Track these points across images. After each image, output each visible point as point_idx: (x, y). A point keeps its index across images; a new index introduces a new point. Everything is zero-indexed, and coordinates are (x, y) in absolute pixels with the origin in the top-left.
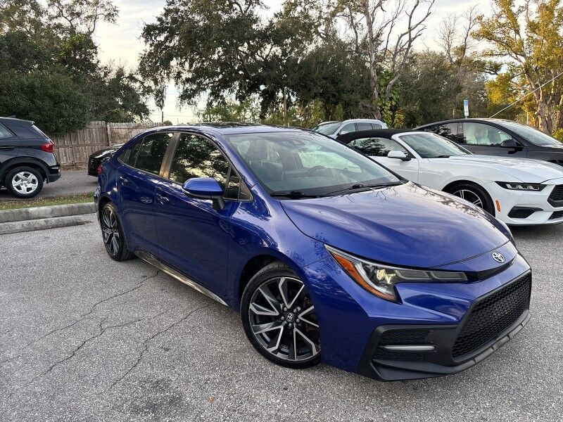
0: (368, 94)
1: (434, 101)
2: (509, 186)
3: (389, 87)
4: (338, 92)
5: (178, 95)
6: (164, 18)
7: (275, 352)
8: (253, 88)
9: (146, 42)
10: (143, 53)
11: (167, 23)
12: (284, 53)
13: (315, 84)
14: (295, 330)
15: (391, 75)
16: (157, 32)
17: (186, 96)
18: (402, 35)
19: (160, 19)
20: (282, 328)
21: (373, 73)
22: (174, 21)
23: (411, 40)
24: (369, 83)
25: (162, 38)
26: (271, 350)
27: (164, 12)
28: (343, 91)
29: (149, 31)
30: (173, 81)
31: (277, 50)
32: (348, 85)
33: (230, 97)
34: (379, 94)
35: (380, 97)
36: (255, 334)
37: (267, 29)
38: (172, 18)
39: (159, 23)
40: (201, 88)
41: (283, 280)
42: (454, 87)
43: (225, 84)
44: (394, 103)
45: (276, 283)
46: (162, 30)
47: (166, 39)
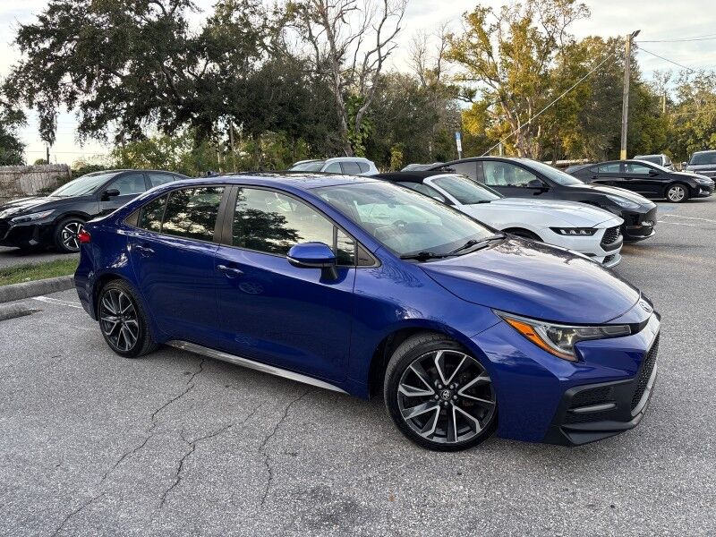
0: (335, 126)
1: (411, 132)
2: (563, 231)
3: (359, 116)
4: (298, 122)
5: (77, 125)
6: (48, 17)
7: (431, 436)
8: (182, 117)
9: (23, 49)
10: (19, 65)
11: (54, 24)
12: (224, 71)
13: (270, 111)
14: (455, 408)
15: (361, 101)
16: (38, 36)
17: (87, 128)
18: (369, 53)
19: (42, 19)
20: (438, 408)
21: (340, 100)
22: (64, 21)
23: (380, 60)
24: (335, 112)
25: (47, 44)
26: (425, 435)
27: (48, 8)
28: (305, 120)
29: (27, 35)
30: (64, 106)
31: (214, 67)
32: (311, 113)
34: (348, 125)
35: (349, 129)
36: (405, 419)
38: (60, 18)
39: (42, 24)
40: (110, 114)
41: (439, 354)
42: (430, 115)
43: (142, 111)
44: (366, 136)
45: (431, 359)
46: (46, 34)
47: (53, 45)
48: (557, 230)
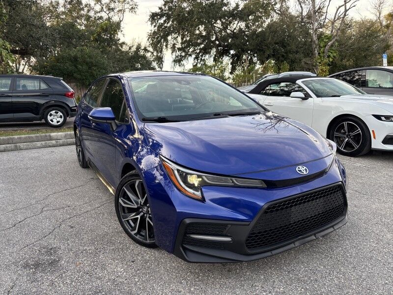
0: (309, 53)
1: (365, 57)
2: (383, 118)
3: (327, 47)
4: (285, 53)
5: (172, 60)
6: (163, 7)
7: (136, 234)
8: (225, 52)
9: (152, 24)
10: (150, 32)
11: (165, 11)
12: (247, 26)
13: (269, 48)
14: (148, 219)
15: (329, 38)
16: (159, 17)
17: (178, 61)
18: (340, 7)
19: (160, 8)
20: (139, 217)
21: (315, 38)
22: (170, 9)
23: (346, 11)
24: (311, 45)
25: (162, 21)
26: (133, 233)
27: (163, 3)
28: (290, 52)
29: (154, 17)
30: (170, 51)
31: (243, 25)
32: (294, 47)
33: (210, 60)
34: (319, 53)
35: (320, 56)
36: (123, 220)
37: (234, 10)
38: (169, 7)
39: (160, 11)
40: (188, 55)
41: (138, 182)
42: (383, 45)
43: (206, 51)
44: (331, 60)
45: (134, 184)
46: (162, 16)
47: (165, 21)
48: (378, 117)
